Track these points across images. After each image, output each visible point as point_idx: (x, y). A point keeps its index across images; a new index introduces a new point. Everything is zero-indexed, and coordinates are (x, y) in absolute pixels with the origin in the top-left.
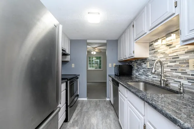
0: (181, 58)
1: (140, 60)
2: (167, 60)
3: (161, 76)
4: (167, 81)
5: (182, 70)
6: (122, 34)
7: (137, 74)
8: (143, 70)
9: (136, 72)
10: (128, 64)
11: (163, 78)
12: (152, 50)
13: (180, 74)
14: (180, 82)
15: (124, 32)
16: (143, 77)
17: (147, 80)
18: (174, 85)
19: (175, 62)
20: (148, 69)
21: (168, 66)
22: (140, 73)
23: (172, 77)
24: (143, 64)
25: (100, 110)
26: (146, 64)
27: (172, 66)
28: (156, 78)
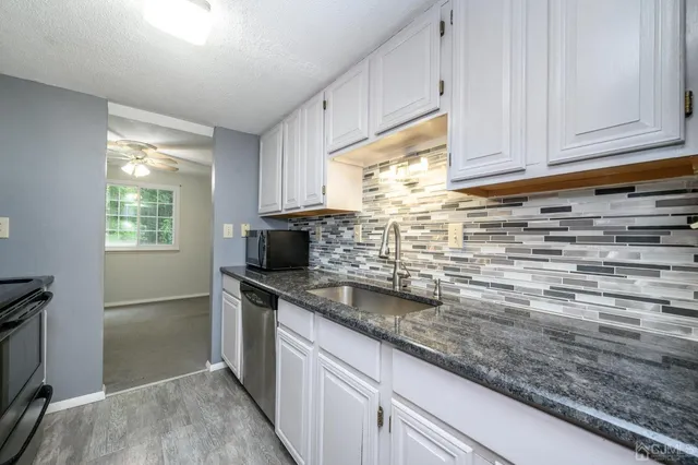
0: (435, 218)
1: (336, 217)
2: (406, 222)
3: (395, 263)
4: (407, 276)
5: (436, 248)
6: (279, 121)
7: (325, 261)
8: (343, 247)
9: (321, 254)
10: (295, 228)
11: (398, 270)
12: (371, 190)
13: (430, 258)
14: (430, 276)
15: (287, 115)
16: (344, 271)
17: (353, 278)
18: (418, 286)
19: (423, 228)
20: (359, 244)
21: (406, 238)
22: (334, 256)
23: (415, 265)
24: (345, 229)
25: (189, 423)
26: (352, 229)
27: (416, 237)
28: (378, 269)
